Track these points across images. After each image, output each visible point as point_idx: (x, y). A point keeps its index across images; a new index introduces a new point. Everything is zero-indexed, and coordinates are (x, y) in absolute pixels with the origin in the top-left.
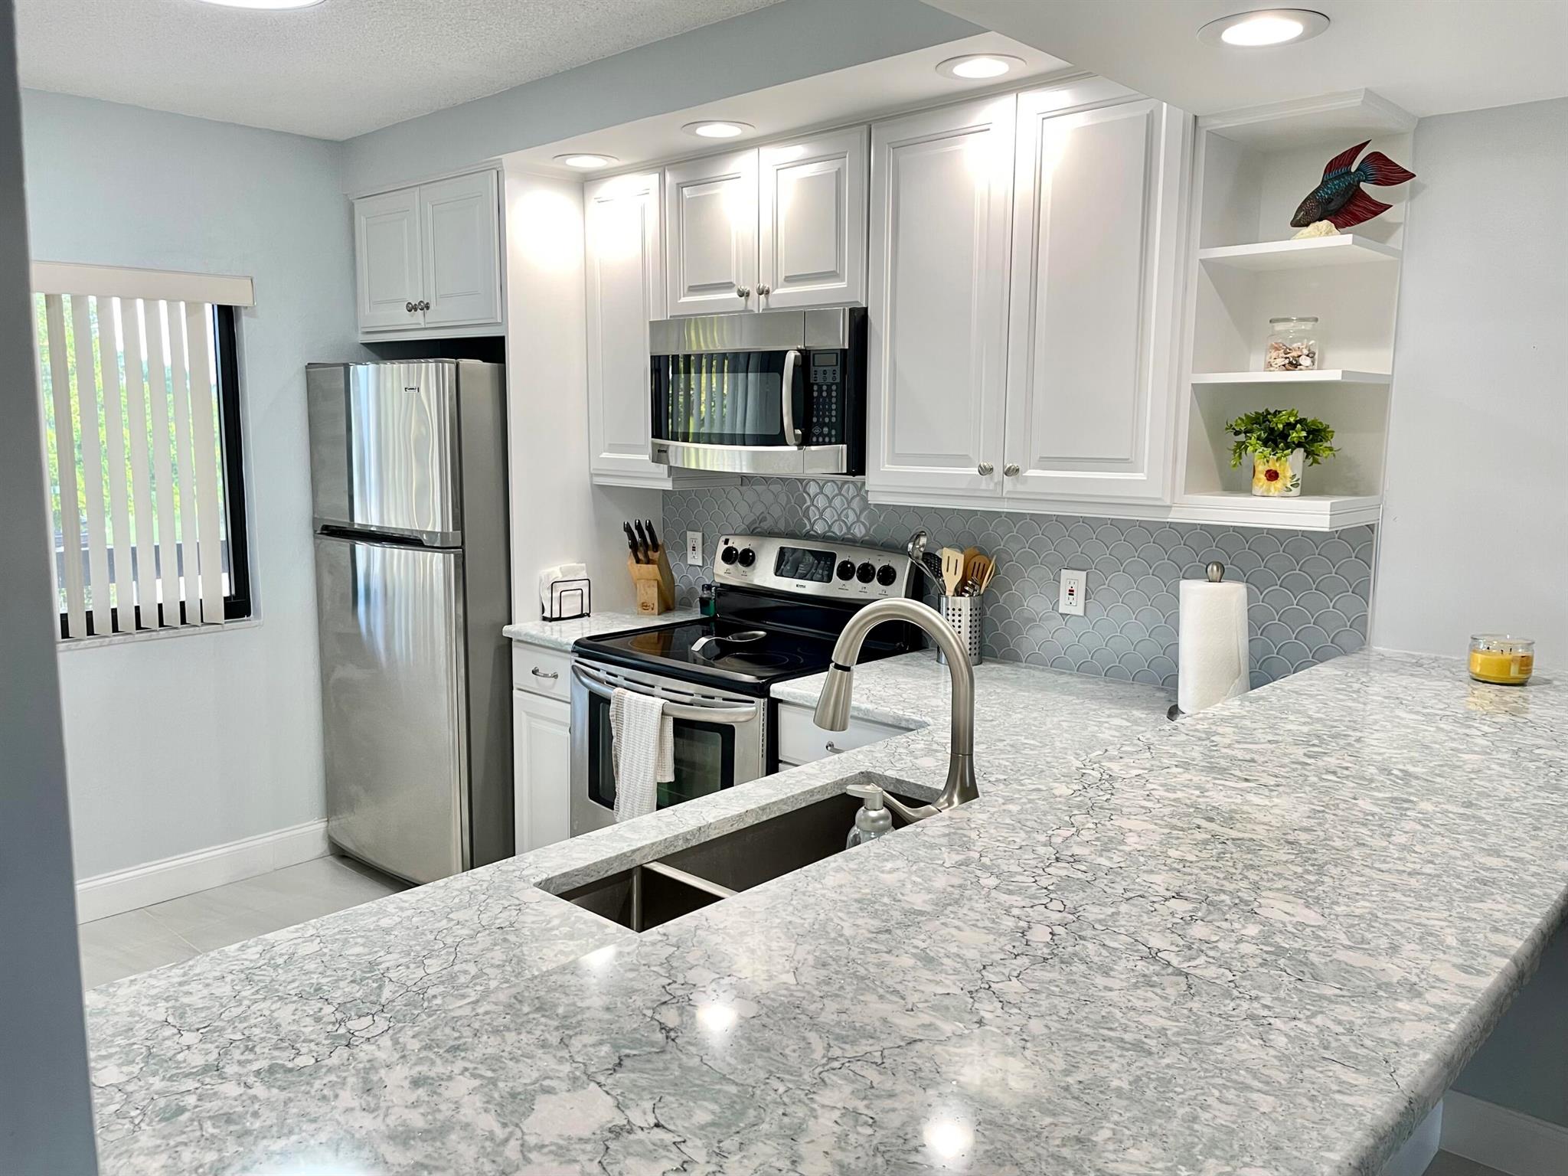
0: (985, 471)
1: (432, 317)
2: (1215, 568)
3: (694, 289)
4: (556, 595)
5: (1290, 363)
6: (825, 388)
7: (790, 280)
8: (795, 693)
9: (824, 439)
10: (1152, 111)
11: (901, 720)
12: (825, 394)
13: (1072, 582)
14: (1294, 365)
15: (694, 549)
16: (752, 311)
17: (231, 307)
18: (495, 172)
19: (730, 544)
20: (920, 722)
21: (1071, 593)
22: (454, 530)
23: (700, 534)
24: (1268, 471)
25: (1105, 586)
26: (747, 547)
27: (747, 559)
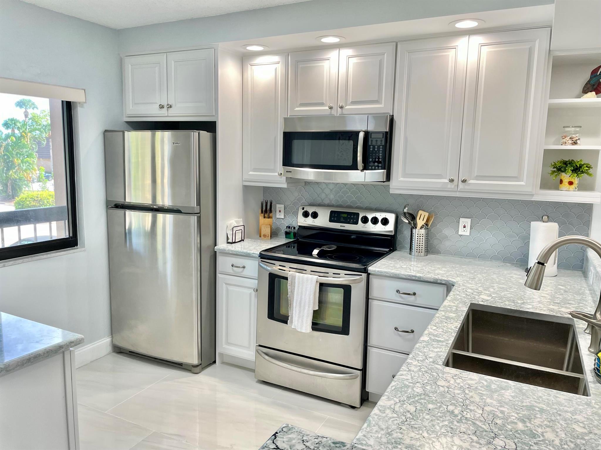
0: (452, 181)
1: (172, 111)
2: (546, 217)
3: (302, 105)
4: (234, 232)
5: (574, 142)
6: (376, 147)
7: (354, 103)
8: (381, 271)
9: (375, 168)
10: (531, 47)
11: (437, 280)
12: (376, 149)
13: (465, 223)
14: (575, 143)
15: (280, 211)
16: (334, 115)
17: (71, 102)
18: (214, 49)
19: (305, 210)
20: (447, 280)
21: (464, 227)
22: (197, 206)
23: (283, 205)
24: (569, 182)
25: (479, 224)
26: (314, 211)
27: (315, 215)
